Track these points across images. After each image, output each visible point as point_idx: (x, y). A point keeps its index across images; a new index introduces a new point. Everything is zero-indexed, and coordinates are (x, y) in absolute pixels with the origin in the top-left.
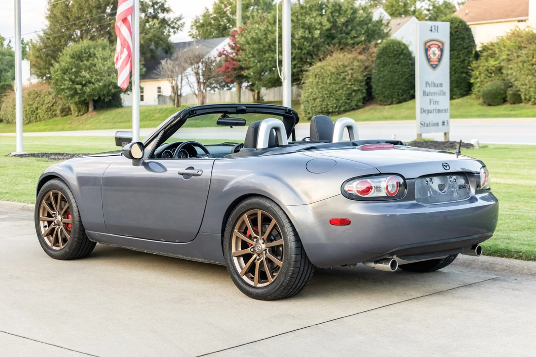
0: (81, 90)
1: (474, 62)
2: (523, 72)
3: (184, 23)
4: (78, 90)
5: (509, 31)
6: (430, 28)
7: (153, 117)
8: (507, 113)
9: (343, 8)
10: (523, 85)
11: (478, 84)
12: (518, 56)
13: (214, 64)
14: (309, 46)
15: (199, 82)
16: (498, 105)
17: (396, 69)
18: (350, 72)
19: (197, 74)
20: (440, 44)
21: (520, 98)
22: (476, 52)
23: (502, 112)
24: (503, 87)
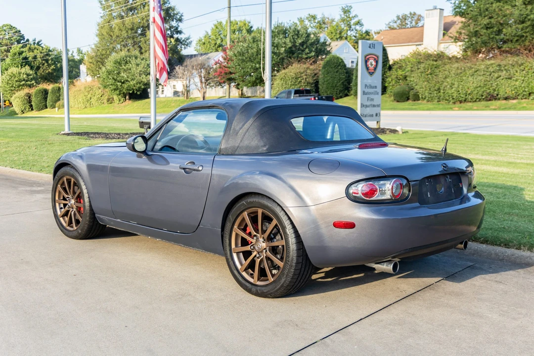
0: (121, 86)
1: (388, 72)
2: (421, 80)
3: (191, 41)
4: (119, 86)
5: (412, 51)
6: (369, 46)
7: (170, 105)
8: (410, 107)
9: (300, 33)
10: (421, 88)
11: (391, 87)
12: (418, 69)
13: (212, 70)
14: (277, 58)
15: (201, 82)
16: (404, 101)
17: (336, 76)
18: (305, 77)
19: (200, 76)
20: (376, 57)
21: (419, 97)
22: (390, 66)
23: (407, 107)
24: (407, 90)
